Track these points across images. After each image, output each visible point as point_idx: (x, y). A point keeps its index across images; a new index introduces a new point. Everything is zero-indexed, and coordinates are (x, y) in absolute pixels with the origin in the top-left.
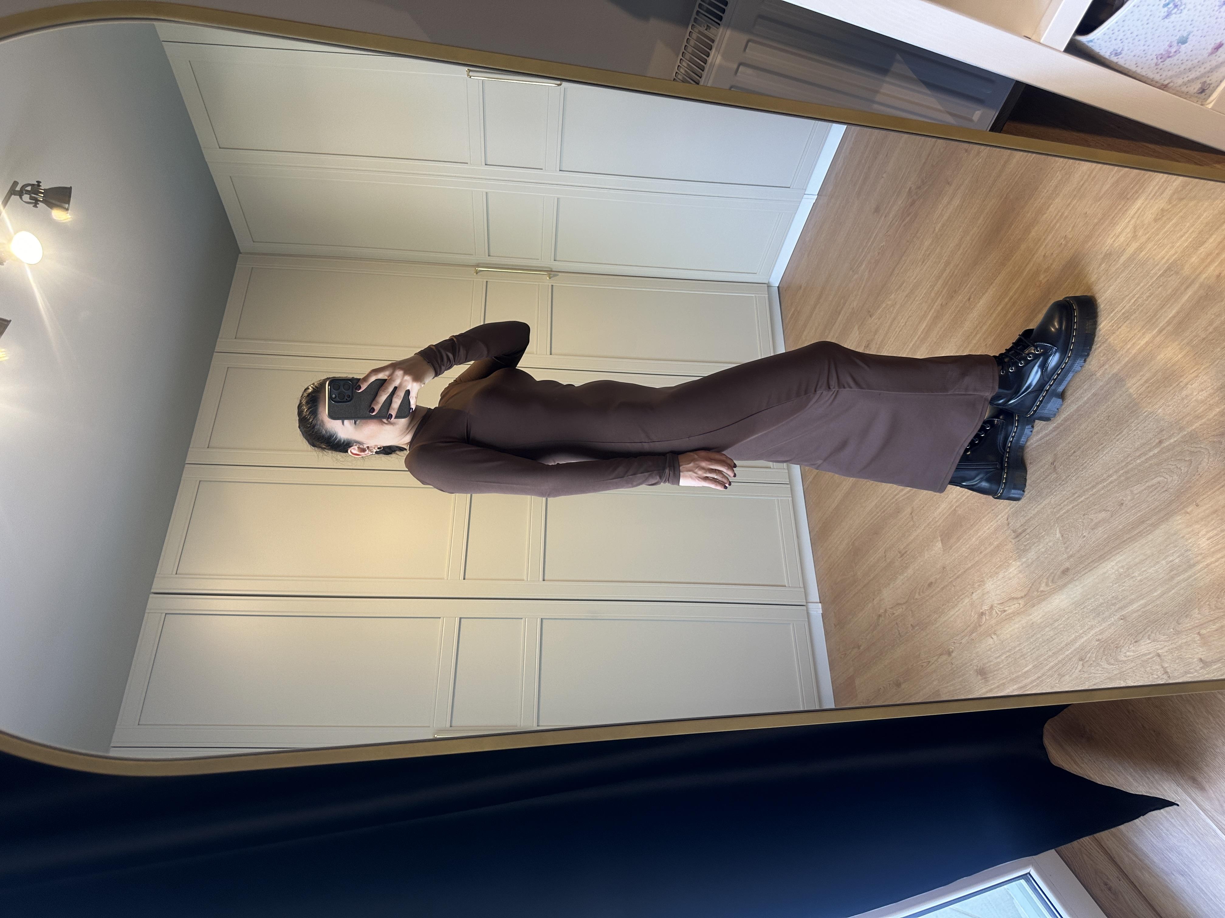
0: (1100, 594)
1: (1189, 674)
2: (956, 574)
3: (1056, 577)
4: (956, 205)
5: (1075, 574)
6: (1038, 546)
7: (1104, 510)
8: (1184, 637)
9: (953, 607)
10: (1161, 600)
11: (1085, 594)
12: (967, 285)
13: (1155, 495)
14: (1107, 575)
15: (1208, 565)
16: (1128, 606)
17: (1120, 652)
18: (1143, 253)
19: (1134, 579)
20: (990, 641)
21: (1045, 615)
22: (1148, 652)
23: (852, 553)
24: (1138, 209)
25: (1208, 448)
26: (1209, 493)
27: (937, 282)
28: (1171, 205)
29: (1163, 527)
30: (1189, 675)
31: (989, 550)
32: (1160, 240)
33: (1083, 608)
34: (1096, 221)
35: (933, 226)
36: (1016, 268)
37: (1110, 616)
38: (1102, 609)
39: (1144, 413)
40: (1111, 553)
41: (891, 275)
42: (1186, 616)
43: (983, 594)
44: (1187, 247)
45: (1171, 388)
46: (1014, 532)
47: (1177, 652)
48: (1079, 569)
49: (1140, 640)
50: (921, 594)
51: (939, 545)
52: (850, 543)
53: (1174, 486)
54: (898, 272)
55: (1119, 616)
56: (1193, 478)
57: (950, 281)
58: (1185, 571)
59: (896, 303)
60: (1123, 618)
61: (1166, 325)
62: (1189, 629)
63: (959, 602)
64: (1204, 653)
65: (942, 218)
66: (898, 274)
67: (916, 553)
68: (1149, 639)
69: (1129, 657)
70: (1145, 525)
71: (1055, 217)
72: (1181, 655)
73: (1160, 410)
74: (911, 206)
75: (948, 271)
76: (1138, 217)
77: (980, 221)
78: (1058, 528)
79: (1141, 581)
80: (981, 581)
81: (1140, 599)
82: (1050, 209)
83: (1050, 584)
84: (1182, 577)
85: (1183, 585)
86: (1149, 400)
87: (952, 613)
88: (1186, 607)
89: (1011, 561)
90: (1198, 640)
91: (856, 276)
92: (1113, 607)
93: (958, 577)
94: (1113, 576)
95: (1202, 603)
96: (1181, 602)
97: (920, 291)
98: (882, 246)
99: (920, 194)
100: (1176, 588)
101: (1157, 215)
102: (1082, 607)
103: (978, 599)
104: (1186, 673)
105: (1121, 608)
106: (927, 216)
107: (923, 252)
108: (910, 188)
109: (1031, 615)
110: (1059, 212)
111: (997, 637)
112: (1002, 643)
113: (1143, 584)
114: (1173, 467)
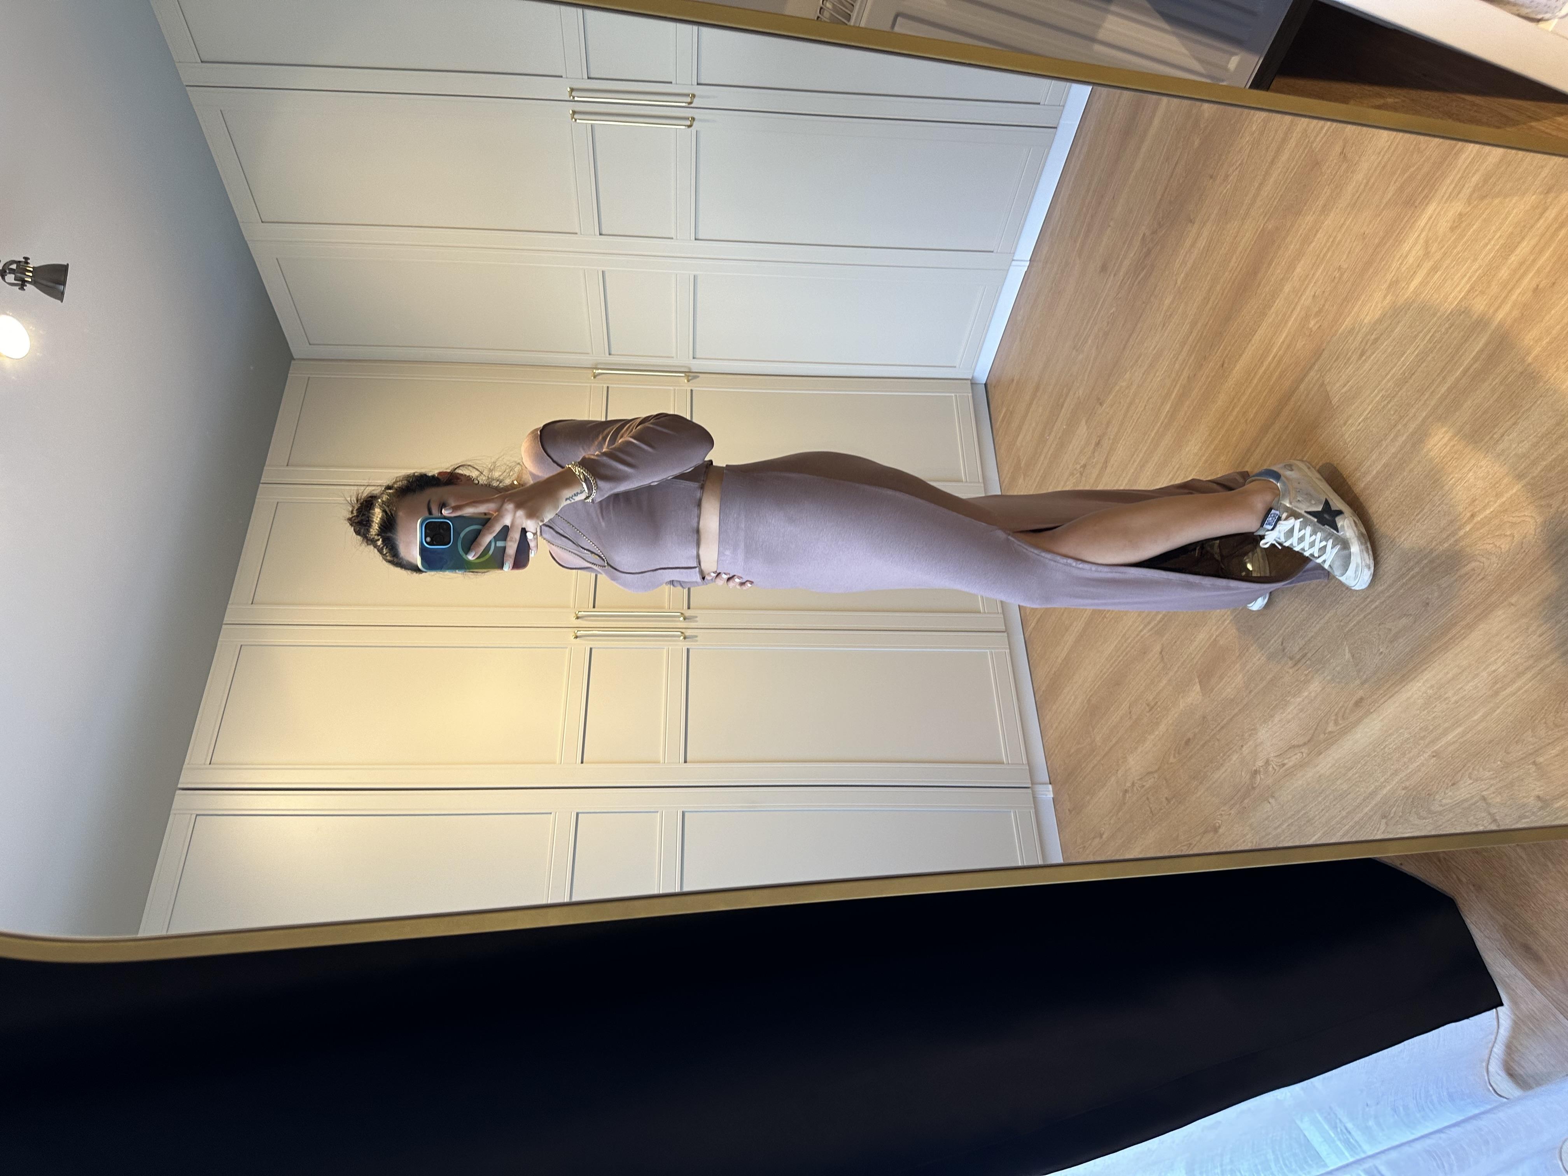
0: (1405, 726)
1: (1524, 819)
2: (1219, 724)
3: (1348, 711)
4: (1201, 248)
5: (1371, 704)
6: (1322, 674)
7: (1405, 615)
8: (1515, 770)
9: (1218, 769)
10: (1484, 724)
11: (1385, 728)
12: (1220, 347)
13: (1469, 586)
14: (1412, 700)
15: (1542, 670)
16: (1440, 739)
17: (1434, 800)
18: (1439, 273)
19: (1447, 701)
20: (1267, 807)
21: (1335, 765)
22: (1469, 795)
23: (1088, 714)
24: (1430, 218)
25: (1534, 515)
26: (1539, 574)
27: (1182, 349)
28: (1469, 208)
29: (1483, 627)
30: (1523, 821)
31: (1261, 686)
32: (1458, 253)
33: (1385, 748)
34: (1377, 241)
35: (1174, 278)
36: (1280, 316)
37: (1419, 753)
38: (1408, 746)
39: (1450, 481)
40: (1416, 670)
41: (1124, 348)
42: (1517, 742)
43: (1256, 747)
44: (1493, 257)
45: (1483, 443)
46: (1291, 659)
47: (1507, 791)
48: (1376, 697)
49: (1458, 782)
50: (1177, 755)
51: (1197, 687)
52: (1086, 701)
53: (1493, 571)
54: (1133, 343)
55: (1430, 753)
56: (1518, 556)
57: (1199, 344)
58: (1513, 681)
59: (1131, 384)
60: (1436, 755)
61: (1472, 362)
62: (1522, 759)
63: (1224, 760)
64: (1542, 788)
65: (1185, 267)
66: (1133, 345)
67: (1169, 703)
68: (1470, 778)
69: (1444, 806)
70: (1458, 628)
71: (1325, 245)
72: (1512, 795)
73: (1471, 474)
74: (1145, 257)
75: (1194, 334)
76: (1430, 229)
77: (1232, 264)
78: (1347, 648)
79: (1456, 702)
80: (1252, 730)
81: (1456, 727)
82: (1318, 236)
83: (1341, 722)
84: (1509, 690)
85: (1511, 701)
86: (1456, 462)
87: (1216, 776)
88: (1516, 730)
89: (1289, 698)
90: (1534, 772)
91: (1081, 357)
92: (1422, 742)
93: (1222, 728)
94: (1420, 702)
95: (1537, 721)
96: (1509, 724)
97: (1161, 363)
98: (1111, 314)
99: (1157, 240)
100: (1502, 707)
101: (1454, 221)
102: (1382, 747)
103: (1249, 753)
104: (1521, 818)
105: (1433, 742)
106: (1166, 267)
107: (1163, 312)
108: (1144, 235)
109: (1317, 765)
110: (1330, 236)
111: (1276, 800)
112: (1283, 806)
113: (1460, 705)
114: (1491, 545)
